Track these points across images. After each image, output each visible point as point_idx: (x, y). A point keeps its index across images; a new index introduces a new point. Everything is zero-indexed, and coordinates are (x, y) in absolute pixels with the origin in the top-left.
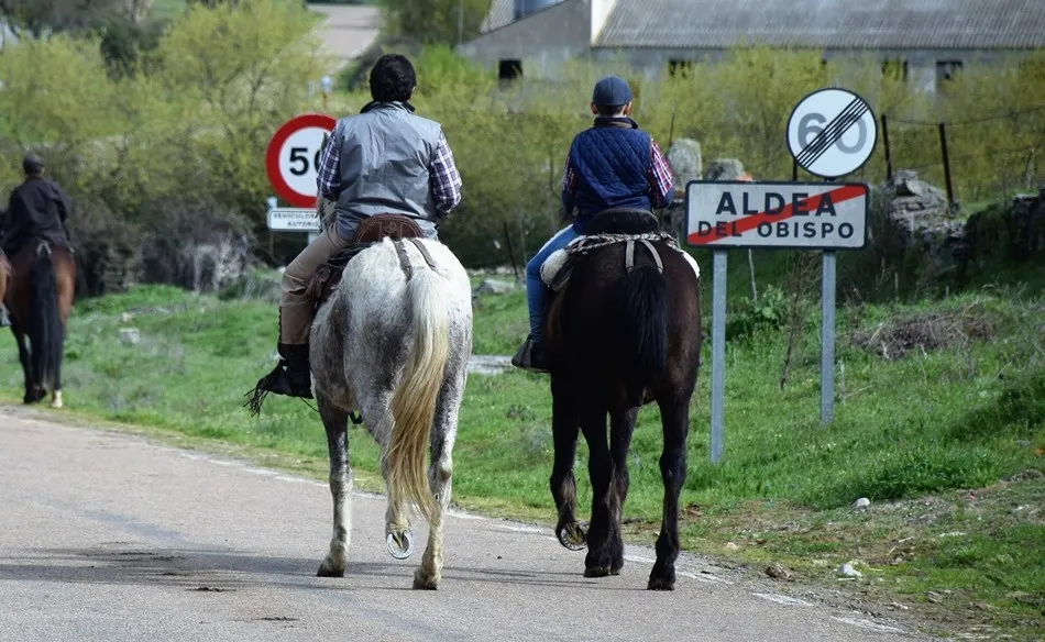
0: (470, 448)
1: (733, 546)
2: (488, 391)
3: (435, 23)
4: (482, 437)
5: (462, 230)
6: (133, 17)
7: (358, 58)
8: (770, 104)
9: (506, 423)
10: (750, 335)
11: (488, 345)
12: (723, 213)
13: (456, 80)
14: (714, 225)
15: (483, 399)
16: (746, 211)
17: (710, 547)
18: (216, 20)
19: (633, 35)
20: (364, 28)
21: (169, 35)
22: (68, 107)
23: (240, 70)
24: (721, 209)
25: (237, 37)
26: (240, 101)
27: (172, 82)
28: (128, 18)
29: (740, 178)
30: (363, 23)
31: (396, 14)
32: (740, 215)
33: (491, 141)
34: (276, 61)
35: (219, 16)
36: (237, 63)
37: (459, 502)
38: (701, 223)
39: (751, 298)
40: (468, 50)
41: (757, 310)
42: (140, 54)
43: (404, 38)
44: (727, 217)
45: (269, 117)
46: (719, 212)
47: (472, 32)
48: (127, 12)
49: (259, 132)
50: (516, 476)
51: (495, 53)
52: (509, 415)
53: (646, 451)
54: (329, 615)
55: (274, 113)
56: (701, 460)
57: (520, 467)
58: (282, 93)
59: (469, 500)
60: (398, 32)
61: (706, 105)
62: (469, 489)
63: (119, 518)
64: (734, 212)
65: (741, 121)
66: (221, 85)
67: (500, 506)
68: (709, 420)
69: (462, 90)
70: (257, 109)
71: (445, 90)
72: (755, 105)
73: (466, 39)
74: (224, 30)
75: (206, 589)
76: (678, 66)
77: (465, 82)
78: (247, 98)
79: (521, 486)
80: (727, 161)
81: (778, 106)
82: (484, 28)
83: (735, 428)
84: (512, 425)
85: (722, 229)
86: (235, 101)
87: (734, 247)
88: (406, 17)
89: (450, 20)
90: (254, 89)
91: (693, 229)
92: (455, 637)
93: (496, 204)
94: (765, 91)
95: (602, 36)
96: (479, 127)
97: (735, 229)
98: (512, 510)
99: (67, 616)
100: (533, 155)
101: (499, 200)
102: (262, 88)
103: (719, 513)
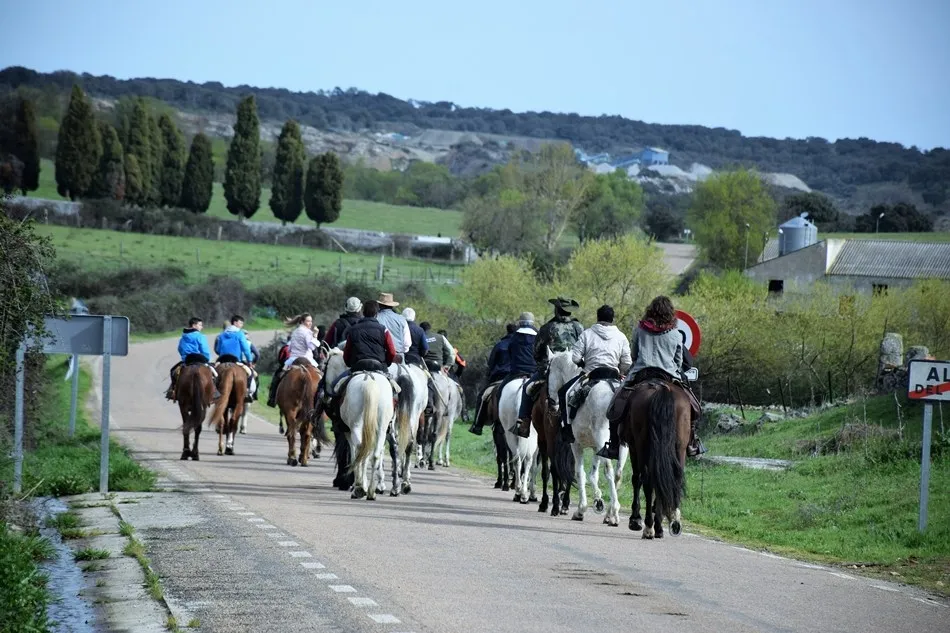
0: (766, 515)
1: (940, 583)
2: (775, 481)
3: (729, 256)
4: (773, 509)
5: (746, 382)
6: (547, 247)
7: (681, 275)
8: (939, 313)
9: (788, 501)
10: (940, 454)
11: (771, 452)
12: (932, 380)
13: (746, 291)
14: (925, 387)
15: (773, 485)
16: (945, 380)
17: (927, 583)
18: (603, 250)
19: (851, 268)
20: (687, 257)
21: (574, 258)
22: (512, 299)
23: (616, 280)
24: (930, 377)
25: (615, 260)
26: (615, 300)
27: (575, 286)
28: (544, 246)
29: (927, 358)
30: (685, 254)
31: (705, 250)
32: (941, 382)
33: (767, 329)
34: (638, 276)
35: (605, 248)
36: (615, 276)
37: (768, 548)
38: (917, 385)
39: (940, 432)
40: (751, 273)
41: (944, 439)
42: (557, 269)
43: (711, 264)
44: (933, 382)
45: (632, 309)
46: (928, 379)
47: (753, 262)
48: (544, 243)
49: (627, 318)
50: (799, 534)
51: (767, 276)
52: (790, 496)
53: (877, 522)
54: (706, 613)
55: (635, 307)
56: (913, 529)
57: (799, 529)
58: (641, 295)
59: (773, 547)
60: (707, 261)
61: (900, 312)
62: (770, 540)
63: (568, 548)
64: (938, 380)
65: (921, 323)
66: (605, 289)
67: (792, 552)
68: (916, 505)
69: (750, 297)
70: (626, 304)
71: (739, 297)
72: (930, 314)
73: (749, 267)
74: (607, 256)
75: (629, 594)
76: (883, 289)
77: (752, 293)
78: (620, 298)
79: (802, 540)
80: (918, 347)
81: (944, 315)
82: (760, 260)
83: (933, 511)
84: (793, 503)
85: (930, 390)
86: (612, 299)
87: (937, 401)
88: (712, 251)
89: (739, 254)
90: (624, 293)
91: (912, 388)
92: (786, 631)
93: (768, 367)
94: (936, 306)
95: (832, 267)
96: (760, 320)
97: (938, 390)
98: (800, 554)
99: (550, 606)
100: (792, 339)
101: (771, 364)
102: (629, 291)
103: (929, 563)
